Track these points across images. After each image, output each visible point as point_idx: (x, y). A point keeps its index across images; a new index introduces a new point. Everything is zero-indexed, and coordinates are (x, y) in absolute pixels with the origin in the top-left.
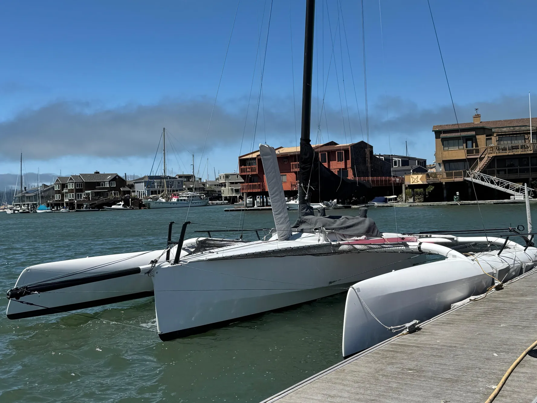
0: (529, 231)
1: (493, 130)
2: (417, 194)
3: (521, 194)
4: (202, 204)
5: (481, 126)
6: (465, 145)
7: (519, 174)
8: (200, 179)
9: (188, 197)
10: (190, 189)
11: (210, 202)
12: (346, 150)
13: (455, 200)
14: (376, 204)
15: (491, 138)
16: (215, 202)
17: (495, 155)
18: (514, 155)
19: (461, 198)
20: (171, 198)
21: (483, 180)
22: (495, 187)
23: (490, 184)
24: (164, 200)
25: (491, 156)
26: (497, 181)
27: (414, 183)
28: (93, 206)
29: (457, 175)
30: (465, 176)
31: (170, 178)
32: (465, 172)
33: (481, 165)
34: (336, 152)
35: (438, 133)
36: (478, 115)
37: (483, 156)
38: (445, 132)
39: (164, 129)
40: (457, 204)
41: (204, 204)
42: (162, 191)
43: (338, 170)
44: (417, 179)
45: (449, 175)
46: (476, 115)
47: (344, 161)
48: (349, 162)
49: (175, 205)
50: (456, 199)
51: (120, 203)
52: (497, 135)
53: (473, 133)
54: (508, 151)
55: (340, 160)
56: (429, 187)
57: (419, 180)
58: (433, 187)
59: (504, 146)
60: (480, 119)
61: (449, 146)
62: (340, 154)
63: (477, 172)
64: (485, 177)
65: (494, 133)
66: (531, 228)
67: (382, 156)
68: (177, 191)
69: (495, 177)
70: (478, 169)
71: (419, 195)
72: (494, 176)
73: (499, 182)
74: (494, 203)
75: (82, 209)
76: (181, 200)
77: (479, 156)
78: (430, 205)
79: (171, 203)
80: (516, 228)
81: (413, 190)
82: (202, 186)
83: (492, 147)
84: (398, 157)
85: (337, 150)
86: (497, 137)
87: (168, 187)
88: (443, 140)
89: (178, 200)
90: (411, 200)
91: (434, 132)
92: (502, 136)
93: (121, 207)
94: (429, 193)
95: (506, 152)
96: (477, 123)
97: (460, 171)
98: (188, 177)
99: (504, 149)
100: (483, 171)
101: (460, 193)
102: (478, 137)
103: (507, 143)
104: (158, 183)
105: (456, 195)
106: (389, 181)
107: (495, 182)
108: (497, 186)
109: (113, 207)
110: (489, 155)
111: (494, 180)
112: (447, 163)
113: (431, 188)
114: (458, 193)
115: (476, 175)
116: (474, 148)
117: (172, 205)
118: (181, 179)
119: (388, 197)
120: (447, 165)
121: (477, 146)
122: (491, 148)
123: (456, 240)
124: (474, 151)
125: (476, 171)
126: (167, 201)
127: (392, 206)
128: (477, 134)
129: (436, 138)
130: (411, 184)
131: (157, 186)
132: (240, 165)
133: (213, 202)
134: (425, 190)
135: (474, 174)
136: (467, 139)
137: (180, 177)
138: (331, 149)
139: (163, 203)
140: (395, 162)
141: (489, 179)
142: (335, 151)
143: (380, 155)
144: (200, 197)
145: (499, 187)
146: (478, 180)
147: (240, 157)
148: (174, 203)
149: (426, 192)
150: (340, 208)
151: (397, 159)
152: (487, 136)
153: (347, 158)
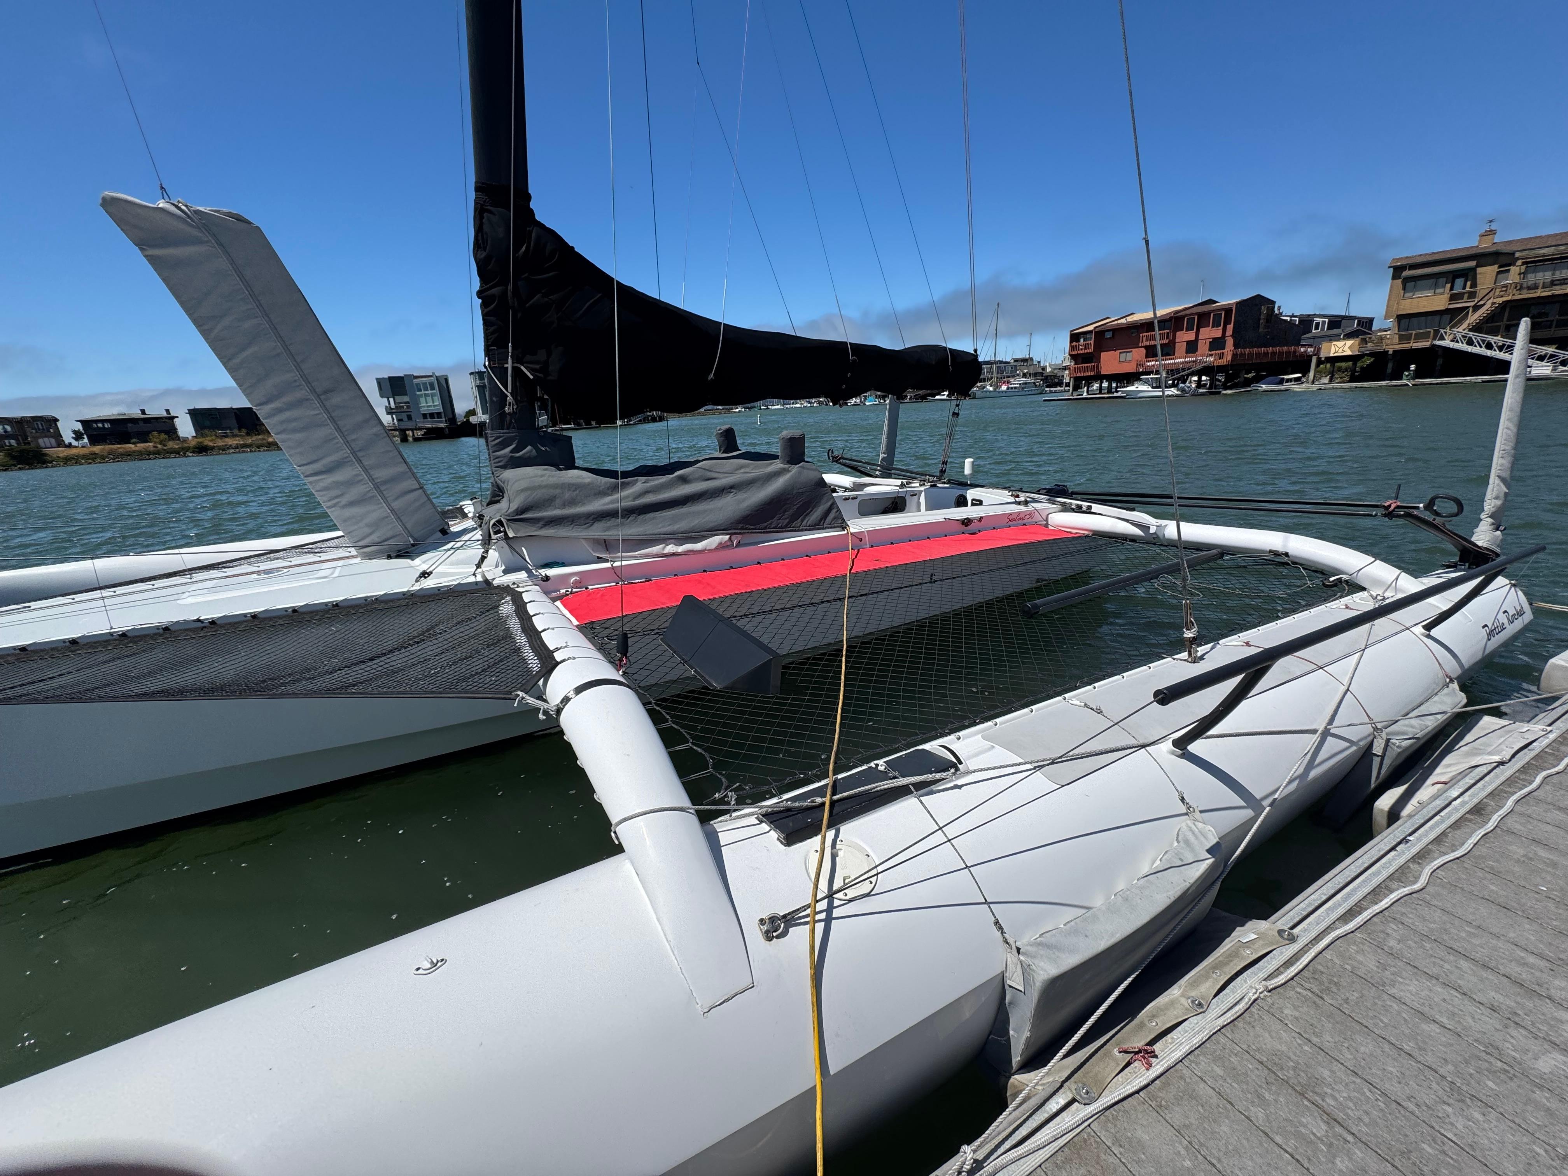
0: (1485, 509)
1: (1517, 255)
2: (1340, 371)
3: (1548, 364)
4: (1036, 392)
5: (1493, 249)
6: (1448, 286)
7: (1553, 330)
8: (1039, 362)
9: (1020, 384)
10: (1025, 375)
11: (1046, 389)
12: (1228, 310)
13: (1404, 377)
14: (1264, 387)
15: (1509, 270)
16: (1053, 389)
17: (1509, 298)
18: (1553, 296)
19: (1418, 374)
20: (1001, 386)
21: (1470, 342)
22: (1493, 354)
23: (1484, 349)
24: (991, 389)
25: (1500, 300)
26: (1500, 344)
27: (1336, 355)
28: (917, 397)
29: (1418, 337)
30: (1434, 339)
31: (1001, 362)
32: (1436, 332)
33: (1473, 318)
34: (1212, 315)
35: (1397, 271)
36: (1491, 231)
37: (1482, 303)
38: (1413, 267)
39: (998, 304)
40: (1407, 385)
41: (1039, 391)
42: (992, 378)
43: (1211, 340)
44: (1343, 347)
45: (1403, 338)
46: (1486, 231)
47: (1221, 327)
48: (1230, 328)
49: (1004, 394)
50: (1407, 376)
51: (945, 393)
52: (1523, 264)
53: (1473, 264)
54: (1539, 291)
55: (1216, 324)
56: (1363, 360)
57: (1346, 348)
58: (1372, 359)
59: (1533, 282)
60: (1493, 239)
61: (1415, 289)
62: (1217, 317)
63: (1461, 331)
64: (1476, 339)
65: (1518, 259)
66: (1502, 495)
67: (1296, 316)
68: (1009, 377)
69: (1499, 338)
70: (1465, 325)
71: (1343, 372)
72: (1497, 336)
73: (1504, 345)
74: (1483, 382)
75: (906, 401)
76: (1012, 388)
77: (1472, 304)
78: (1356, 387)
79: (999, 392)
80: (1421, 505)
81: (1333, 366)
82: (1040, 371)
83: (1506, 286)
84: (1325, 316)
85: (1213, 311)
86: (1523, 267)
87: (997, 373)
88: (1406, 281)
89: (1008, 388)
90: (1326, 380)
91: (1392, 269)
92: (1532, 265)
93: (945, 397)
94: (1362, 368)
95: (1535, 292)
96: (1486, 245)
97: (1428, 330)
98: (1025, 360)
99: (1535, 287)
100: (1477, 328)
101: (1416, 368)
102: (1479, 270)
103: (1543, 276)
104: (987, 368)
105: (1408, 369)
106: (1295, 352)
107: (1497, 346)
108: (1498, 352)
109: (938, 397)
110: (1495, 300)
111: (1495, 343)
112: (1404, 320)
113: (1368, 361)
114: (1413, 367)
115: (1459, 336)
116: (1468, 289)
117: (1001, 394)
118: (1015, 364)
119: (1286, 377)
120: (1405, 322)
121: (1474, 285)
122: (1503, 287)
123: (1155, 533)
124: (1466, 296)
125: (1460, 329)
126: (995, 389)
127: (1287, 390)
128: (1478, 266)
129: (1394, 278)
130: (1332, 355)
131: (987, 372)
132: (1071, 342)
133: (1052, 389)
134: (1355, 364)
135: (1455, 334)
136: (1453, 276)
137: (1016, 361)
138: (1203, 310)
139: (990, 392)
140: (1318, 324)
141: (1483, 341)
142: (1210, 314)
143: (1293, 316)
144: (1034, 383)
145: (1502, 353)
146: (1460, 344)
147: (1071, 331)
148: (1002, 392)
149: (1356, 367)
150: (1202, 394)
151: (1320, 320)
152: (1500, 267)
153: (1227, 322)
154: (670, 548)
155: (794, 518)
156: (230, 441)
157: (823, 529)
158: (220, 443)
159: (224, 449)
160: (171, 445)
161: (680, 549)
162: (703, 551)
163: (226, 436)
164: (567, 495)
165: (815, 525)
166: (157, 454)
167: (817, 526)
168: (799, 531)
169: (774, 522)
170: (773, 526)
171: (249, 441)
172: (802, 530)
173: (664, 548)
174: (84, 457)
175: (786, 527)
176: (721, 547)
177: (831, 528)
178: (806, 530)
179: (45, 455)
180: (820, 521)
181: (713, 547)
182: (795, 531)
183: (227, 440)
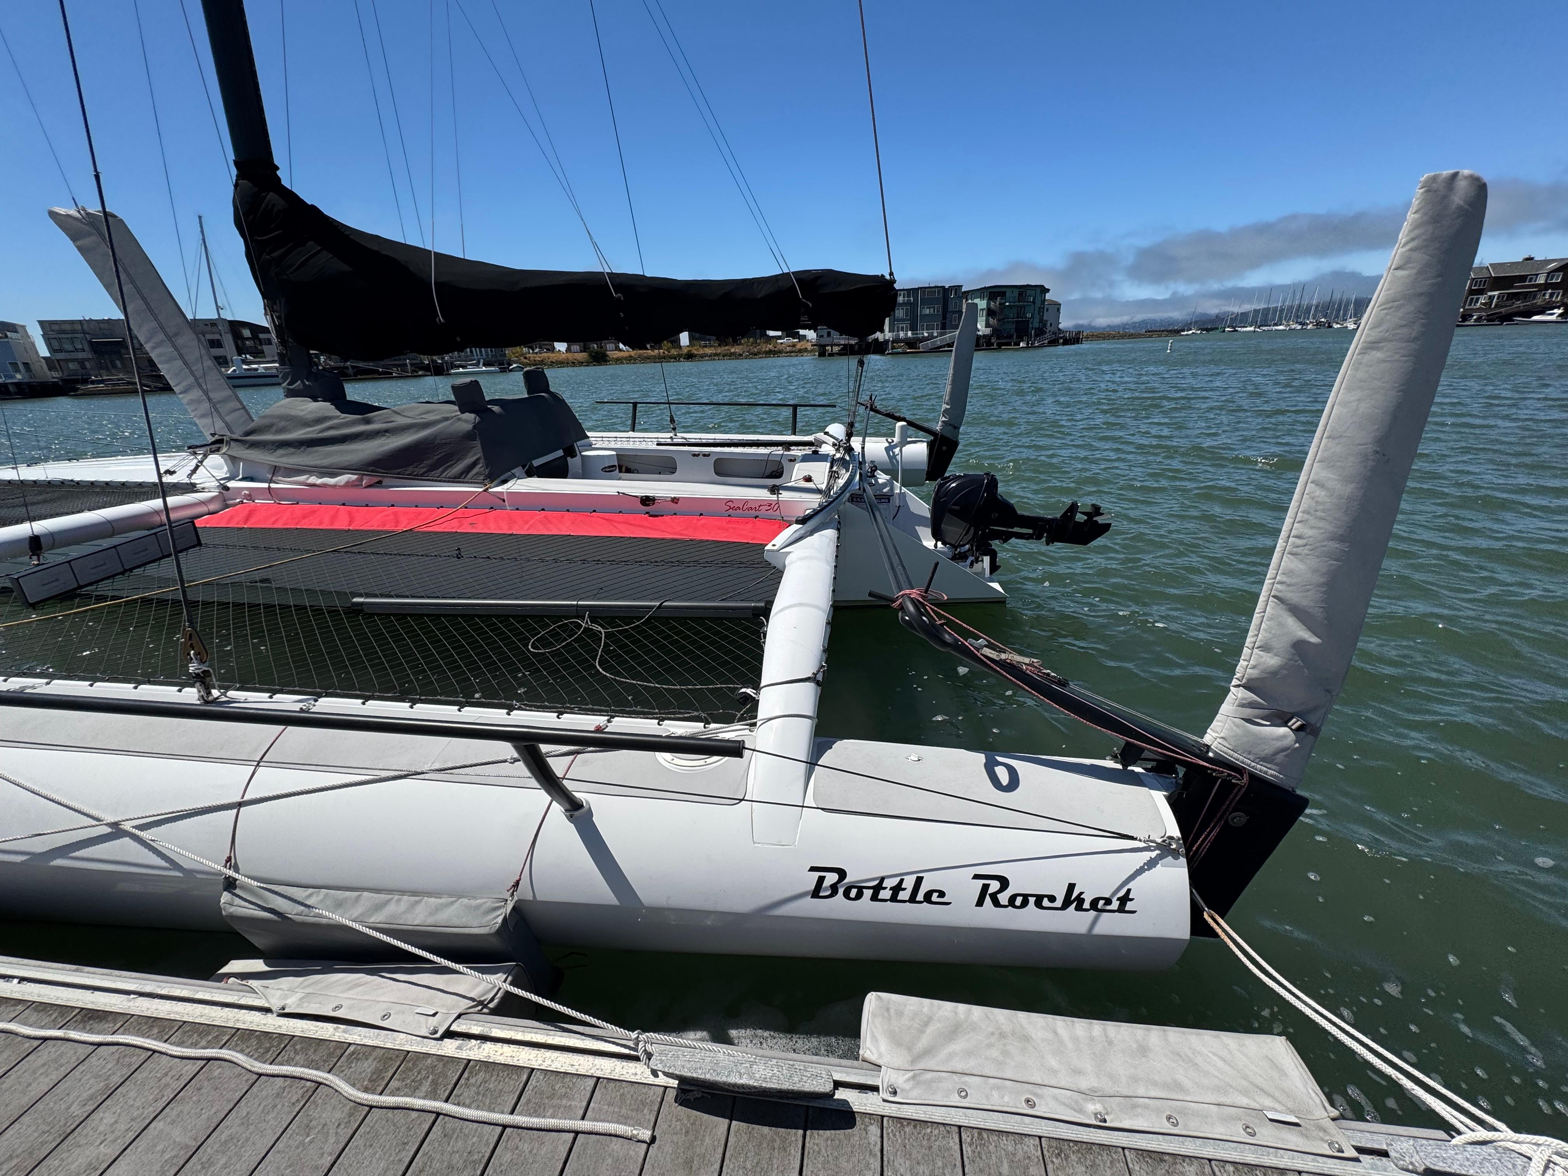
28: (1494, 317)
51: (1556, 311)
75: (1467, 323)
93: (1553, 318)
109: (1536, 318)
154: (313, 480)
155: (433, 468)
156: (708, 351)
157: (463, 482)
158: (701, 352)
159: (702, 356)
160: (674, 352)
161: (319, 481)
162: (334, 486)
163: (706, 347)
164: (283, 424)
165: (455, 478)
166: (661, 359)
167: (456, 479)
168: (436, 481)
169: (410, 470)
170: (408, 472)
171: (719, 351)
172: (440, 481)
173: (308, 479)
174: (626, 358)
175: (422, 475)
176: (348, 485)
177: (471, 483)
178: (444, 481)
179: (607, 356)
180: (462, 474)
181: (342, 484)
182: (432, 480)
183: (706, 349)
